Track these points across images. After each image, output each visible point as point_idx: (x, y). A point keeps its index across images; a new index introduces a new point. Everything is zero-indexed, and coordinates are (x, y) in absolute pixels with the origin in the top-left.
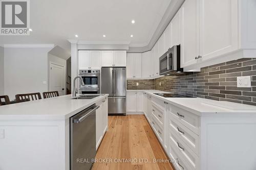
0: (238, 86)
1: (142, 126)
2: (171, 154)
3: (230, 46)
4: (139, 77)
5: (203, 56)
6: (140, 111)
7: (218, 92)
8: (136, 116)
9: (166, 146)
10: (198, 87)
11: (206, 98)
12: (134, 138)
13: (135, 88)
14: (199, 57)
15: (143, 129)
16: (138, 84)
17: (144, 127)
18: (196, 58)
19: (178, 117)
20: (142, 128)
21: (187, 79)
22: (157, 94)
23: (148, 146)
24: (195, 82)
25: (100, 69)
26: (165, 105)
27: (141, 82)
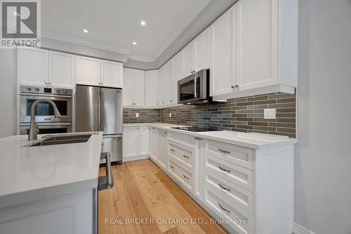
0: (265, 118)
1: (153, 174)
2: (208, 201)
3: (269, 80)
4: (140, 105)
5: (240, 86)
6: (144, 153)
7: (246, 123)
8: (138, 162)
9: (198, 193)
10: (224, 119)
11: (233, 130)
12: (149, 195)
13: (134, 121)
14: (236, 86)
15: (156, 179)
16: (137, 115)
17: (157, 175)
18: (232, 87)
19: (220, 154)
20: (154, 178)
21: (211, 110)
22: (178, 128)
23: (172, 199)
24: (221, 113)
25: (73, 87)
26: (197, 141)
27: (142, 112)
